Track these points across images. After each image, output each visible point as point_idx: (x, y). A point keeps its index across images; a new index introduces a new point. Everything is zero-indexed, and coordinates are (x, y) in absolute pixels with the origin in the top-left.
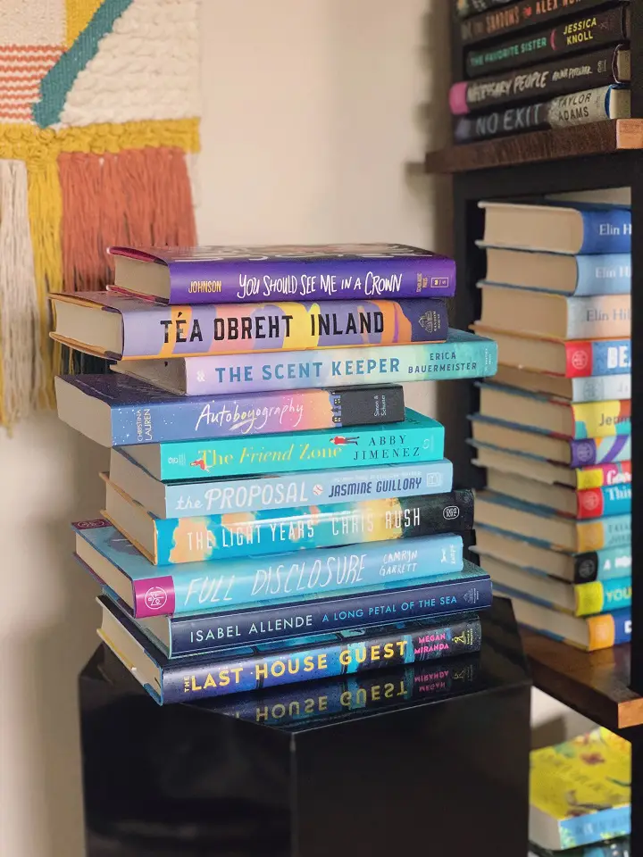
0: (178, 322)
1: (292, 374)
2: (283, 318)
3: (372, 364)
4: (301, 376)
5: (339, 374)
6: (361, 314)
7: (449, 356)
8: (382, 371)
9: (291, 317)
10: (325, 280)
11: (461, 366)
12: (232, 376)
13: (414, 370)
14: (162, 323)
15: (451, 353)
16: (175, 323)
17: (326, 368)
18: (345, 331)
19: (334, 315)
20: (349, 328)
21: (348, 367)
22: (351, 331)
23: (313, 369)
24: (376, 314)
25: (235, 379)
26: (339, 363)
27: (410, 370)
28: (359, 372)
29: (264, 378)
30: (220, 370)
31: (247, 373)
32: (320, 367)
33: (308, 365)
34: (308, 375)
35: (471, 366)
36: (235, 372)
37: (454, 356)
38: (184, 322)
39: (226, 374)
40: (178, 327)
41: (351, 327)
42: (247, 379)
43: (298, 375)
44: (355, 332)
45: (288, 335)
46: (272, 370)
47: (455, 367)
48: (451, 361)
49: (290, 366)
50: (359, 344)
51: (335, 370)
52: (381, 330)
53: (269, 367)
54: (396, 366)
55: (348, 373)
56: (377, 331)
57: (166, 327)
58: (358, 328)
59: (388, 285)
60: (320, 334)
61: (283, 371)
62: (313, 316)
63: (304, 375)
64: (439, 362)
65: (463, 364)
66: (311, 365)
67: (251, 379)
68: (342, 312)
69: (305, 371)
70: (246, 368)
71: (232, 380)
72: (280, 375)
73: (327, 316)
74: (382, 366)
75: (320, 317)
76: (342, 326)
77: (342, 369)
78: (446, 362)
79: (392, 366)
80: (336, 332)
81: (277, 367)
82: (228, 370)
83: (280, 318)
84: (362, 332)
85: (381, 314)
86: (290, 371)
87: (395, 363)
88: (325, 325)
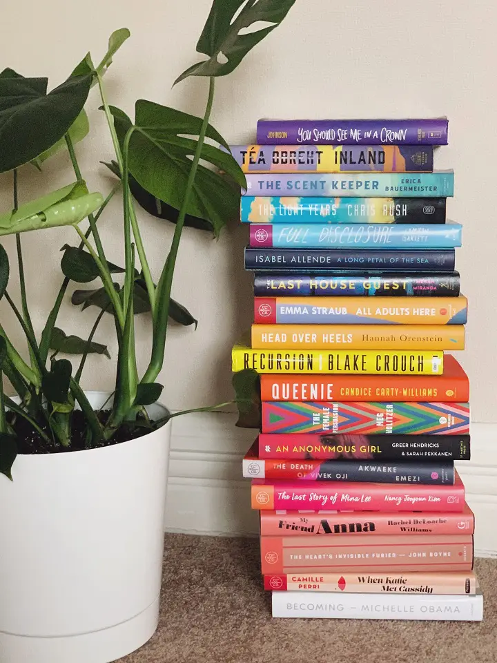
0: (251, 153)
1: (306, 187)
2: (317, 152)
3: (359, 184)
4: (311, 188)
5: (337, 188)
6: (370, 152)
7: (416, 181)
8: (366, 188)
9: (322, 152)
10: (354, 132)
11: (425, 189)
12: (268, 186)
13: (390, 189)
14: (241, 152)
15: (417, 180)
16: (249, 153)
17: (329, 185)
18: (357, 161)
19: (351, 152)
20: (360, 160)
21: (342, 185)
22: (362, 162)
23: (319, 185)
24: (380, 153)
25: (270, 188)
26: (337, 182)
27: (387, 189)
28: (350, 188)
29: (288, 188)
30: (261, 182)
31: (277, 185)
32: (325, 184)
33: (316, 182)
34: (316, 188)
35: (432, 189)
36: (270, 184)
37: (419, 181)
38: (255, 152)
39: (264, 185)
40: (251, 155)
41: (362, 160)
42: (277, 188)
43: (309, 187)
44: (365, 163)
45: (319, 163)
46: (293, 184)
47: (420, 189)
48: (418, 185)
49: (304, 182)
50: (368, 171)
51: (334, 186)
52: (383, 162)
53: (291, 182)
54: (376, 186)
55: (342, 188)
56: (380, 162)
57: (244, 155)
58: (367, 161)
59: (396, 136)
60: (341, 163)
61: (300, 185)
62: (336, 153)
63: (313, 188)
64: (407, 185)
65: (426, 187)
66: (318, 183)
67: (279, 188)
68: (356, 151)
69: (314, 185)
70: (277, 182)
71: (268, 188)
72: (298, 187)
73: (346, 152)
74: (366, 185)
75: (341, 153)
76: (356, 158)
77: (339, 185)
78: (413, 185)
79: (374, 186)
80: (351, 163)
81: (296, 182)
82: (266, 182)
83: (314, 153)
84: (369, 163)
85: (384, 153)
86: (304, 185)
87: (375, 184)
88: (344, 159)
